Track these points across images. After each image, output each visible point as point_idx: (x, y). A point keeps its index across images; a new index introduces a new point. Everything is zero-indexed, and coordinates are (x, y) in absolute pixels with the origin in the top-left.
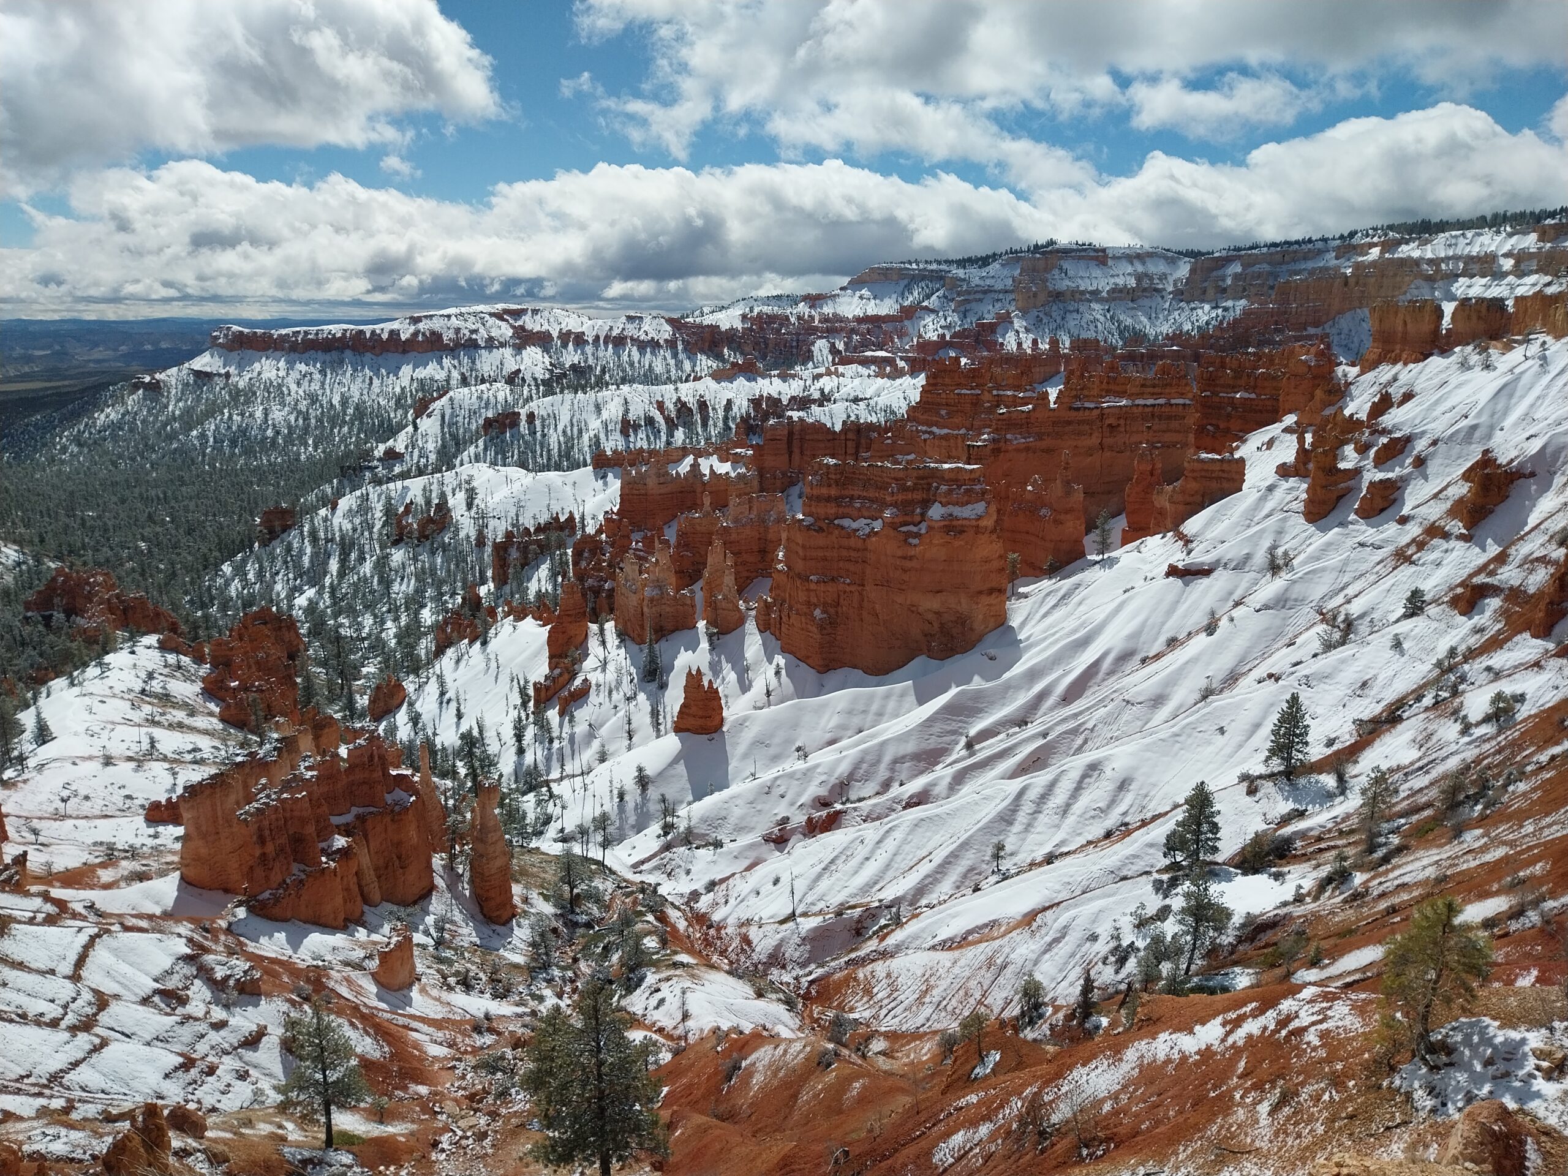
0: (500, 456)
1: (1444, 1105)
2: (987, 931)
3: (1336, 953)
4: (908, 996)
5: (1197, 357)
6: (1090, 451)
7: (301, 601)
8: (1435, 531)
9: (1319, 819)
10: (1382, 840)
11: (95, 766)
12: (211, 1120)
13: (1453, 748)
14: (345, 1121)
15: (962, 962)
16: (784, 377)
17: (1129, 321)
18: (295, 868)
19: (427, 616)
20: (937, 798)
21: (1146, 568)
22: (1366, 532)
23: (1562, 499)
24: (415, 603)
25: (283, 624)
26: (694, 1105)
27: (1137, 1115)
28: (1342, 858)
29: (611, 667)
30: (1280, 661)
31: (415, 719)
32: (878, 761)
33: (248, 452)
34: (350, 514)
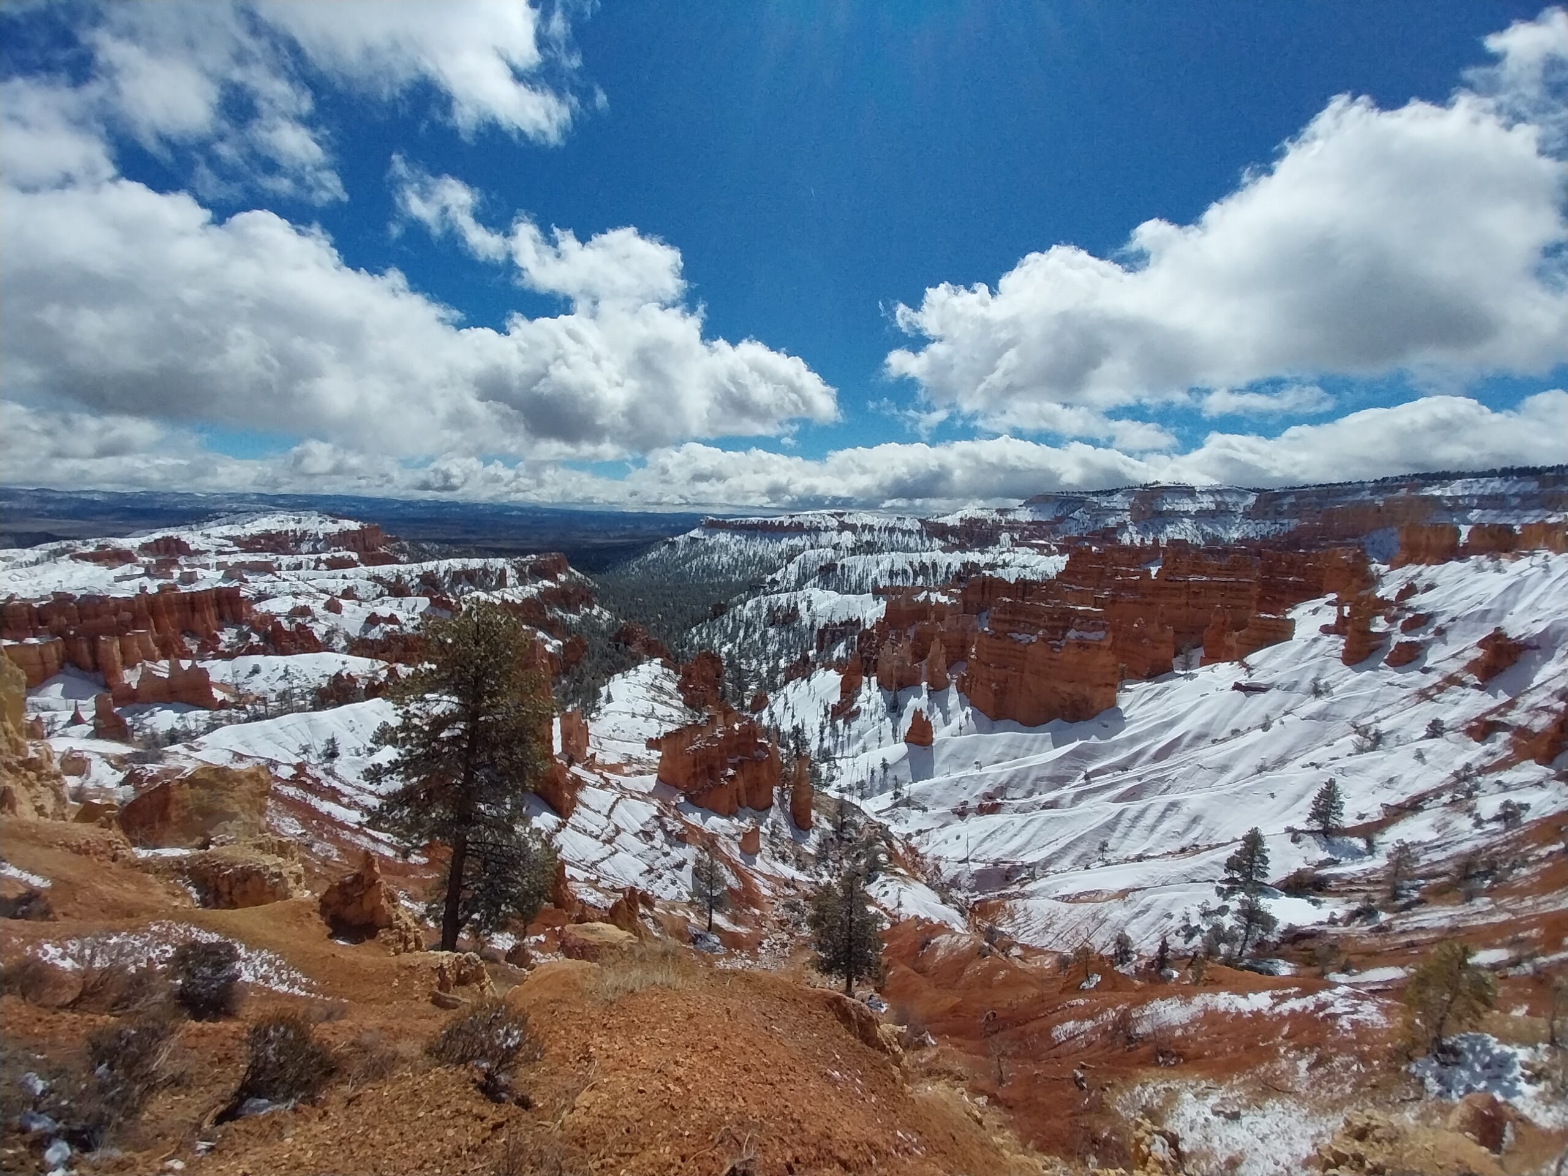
0: (826, 585)
1: (1449, 1091)
2: (1092, 896)
3: (1363, 967)
4: (1038, 925)
5: (1260, 554)
6: (1178, 607)
7: (725, 649)
8: (1452, 680)
9: (1350, 868)
10: (1404, 892)
11: (628, 716)
12: (657, 902)
13: (1468, 835)
14: (718, 919)
15: (1075, 912)
16: (982, 552)
17: (1210, 530)
18: (709, 781)
19: (782, 663)
20: (1063, 807)
21: (1217, 682)
22: (1396, 677)
23: (1562, 667)
24: (777, 656)
25: (715, 659)
26: (902, 958)
27: (1201, 1044)
28: (1369, 899)
29: (872, 702)
30: (1320, 754)
31: (772, 715)
32: (1026, 778)
33: (709, 576)
34: (751, 609)
